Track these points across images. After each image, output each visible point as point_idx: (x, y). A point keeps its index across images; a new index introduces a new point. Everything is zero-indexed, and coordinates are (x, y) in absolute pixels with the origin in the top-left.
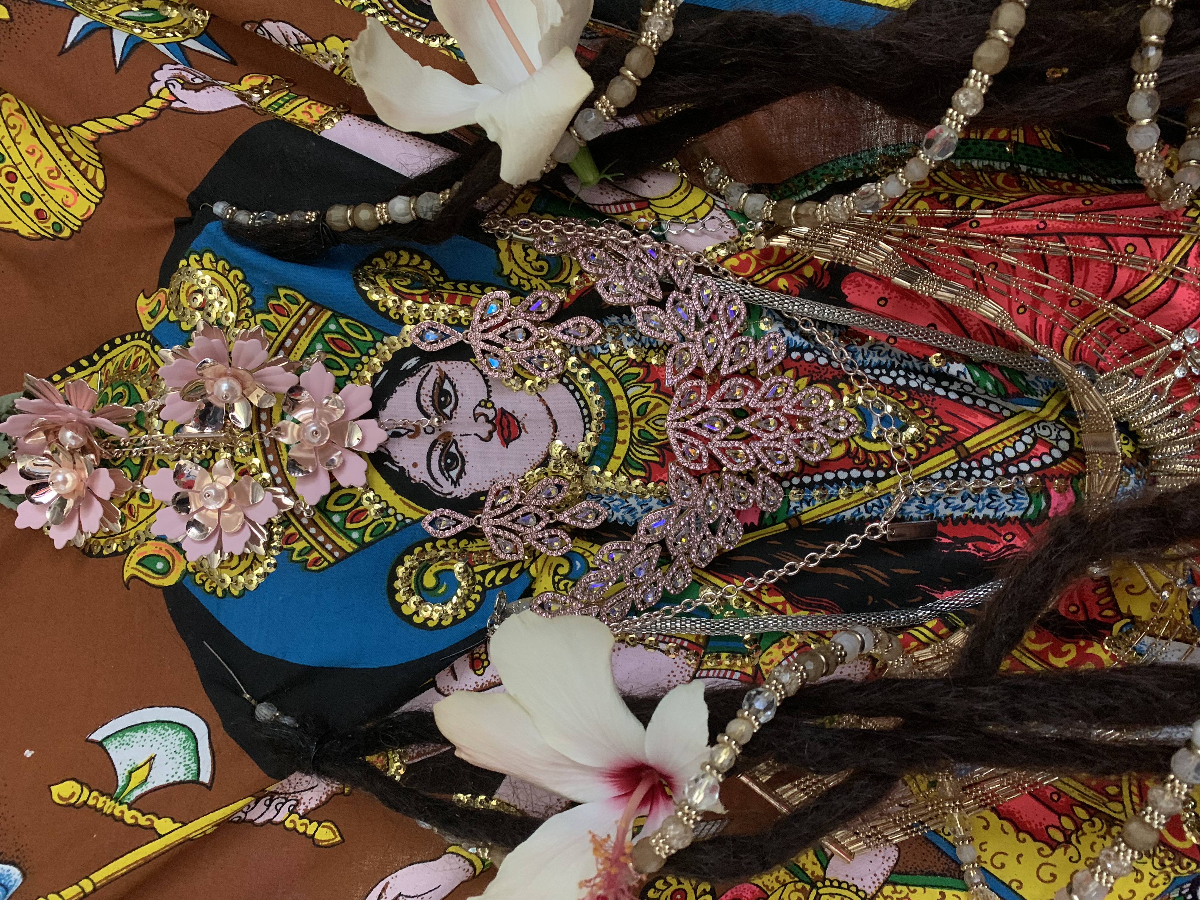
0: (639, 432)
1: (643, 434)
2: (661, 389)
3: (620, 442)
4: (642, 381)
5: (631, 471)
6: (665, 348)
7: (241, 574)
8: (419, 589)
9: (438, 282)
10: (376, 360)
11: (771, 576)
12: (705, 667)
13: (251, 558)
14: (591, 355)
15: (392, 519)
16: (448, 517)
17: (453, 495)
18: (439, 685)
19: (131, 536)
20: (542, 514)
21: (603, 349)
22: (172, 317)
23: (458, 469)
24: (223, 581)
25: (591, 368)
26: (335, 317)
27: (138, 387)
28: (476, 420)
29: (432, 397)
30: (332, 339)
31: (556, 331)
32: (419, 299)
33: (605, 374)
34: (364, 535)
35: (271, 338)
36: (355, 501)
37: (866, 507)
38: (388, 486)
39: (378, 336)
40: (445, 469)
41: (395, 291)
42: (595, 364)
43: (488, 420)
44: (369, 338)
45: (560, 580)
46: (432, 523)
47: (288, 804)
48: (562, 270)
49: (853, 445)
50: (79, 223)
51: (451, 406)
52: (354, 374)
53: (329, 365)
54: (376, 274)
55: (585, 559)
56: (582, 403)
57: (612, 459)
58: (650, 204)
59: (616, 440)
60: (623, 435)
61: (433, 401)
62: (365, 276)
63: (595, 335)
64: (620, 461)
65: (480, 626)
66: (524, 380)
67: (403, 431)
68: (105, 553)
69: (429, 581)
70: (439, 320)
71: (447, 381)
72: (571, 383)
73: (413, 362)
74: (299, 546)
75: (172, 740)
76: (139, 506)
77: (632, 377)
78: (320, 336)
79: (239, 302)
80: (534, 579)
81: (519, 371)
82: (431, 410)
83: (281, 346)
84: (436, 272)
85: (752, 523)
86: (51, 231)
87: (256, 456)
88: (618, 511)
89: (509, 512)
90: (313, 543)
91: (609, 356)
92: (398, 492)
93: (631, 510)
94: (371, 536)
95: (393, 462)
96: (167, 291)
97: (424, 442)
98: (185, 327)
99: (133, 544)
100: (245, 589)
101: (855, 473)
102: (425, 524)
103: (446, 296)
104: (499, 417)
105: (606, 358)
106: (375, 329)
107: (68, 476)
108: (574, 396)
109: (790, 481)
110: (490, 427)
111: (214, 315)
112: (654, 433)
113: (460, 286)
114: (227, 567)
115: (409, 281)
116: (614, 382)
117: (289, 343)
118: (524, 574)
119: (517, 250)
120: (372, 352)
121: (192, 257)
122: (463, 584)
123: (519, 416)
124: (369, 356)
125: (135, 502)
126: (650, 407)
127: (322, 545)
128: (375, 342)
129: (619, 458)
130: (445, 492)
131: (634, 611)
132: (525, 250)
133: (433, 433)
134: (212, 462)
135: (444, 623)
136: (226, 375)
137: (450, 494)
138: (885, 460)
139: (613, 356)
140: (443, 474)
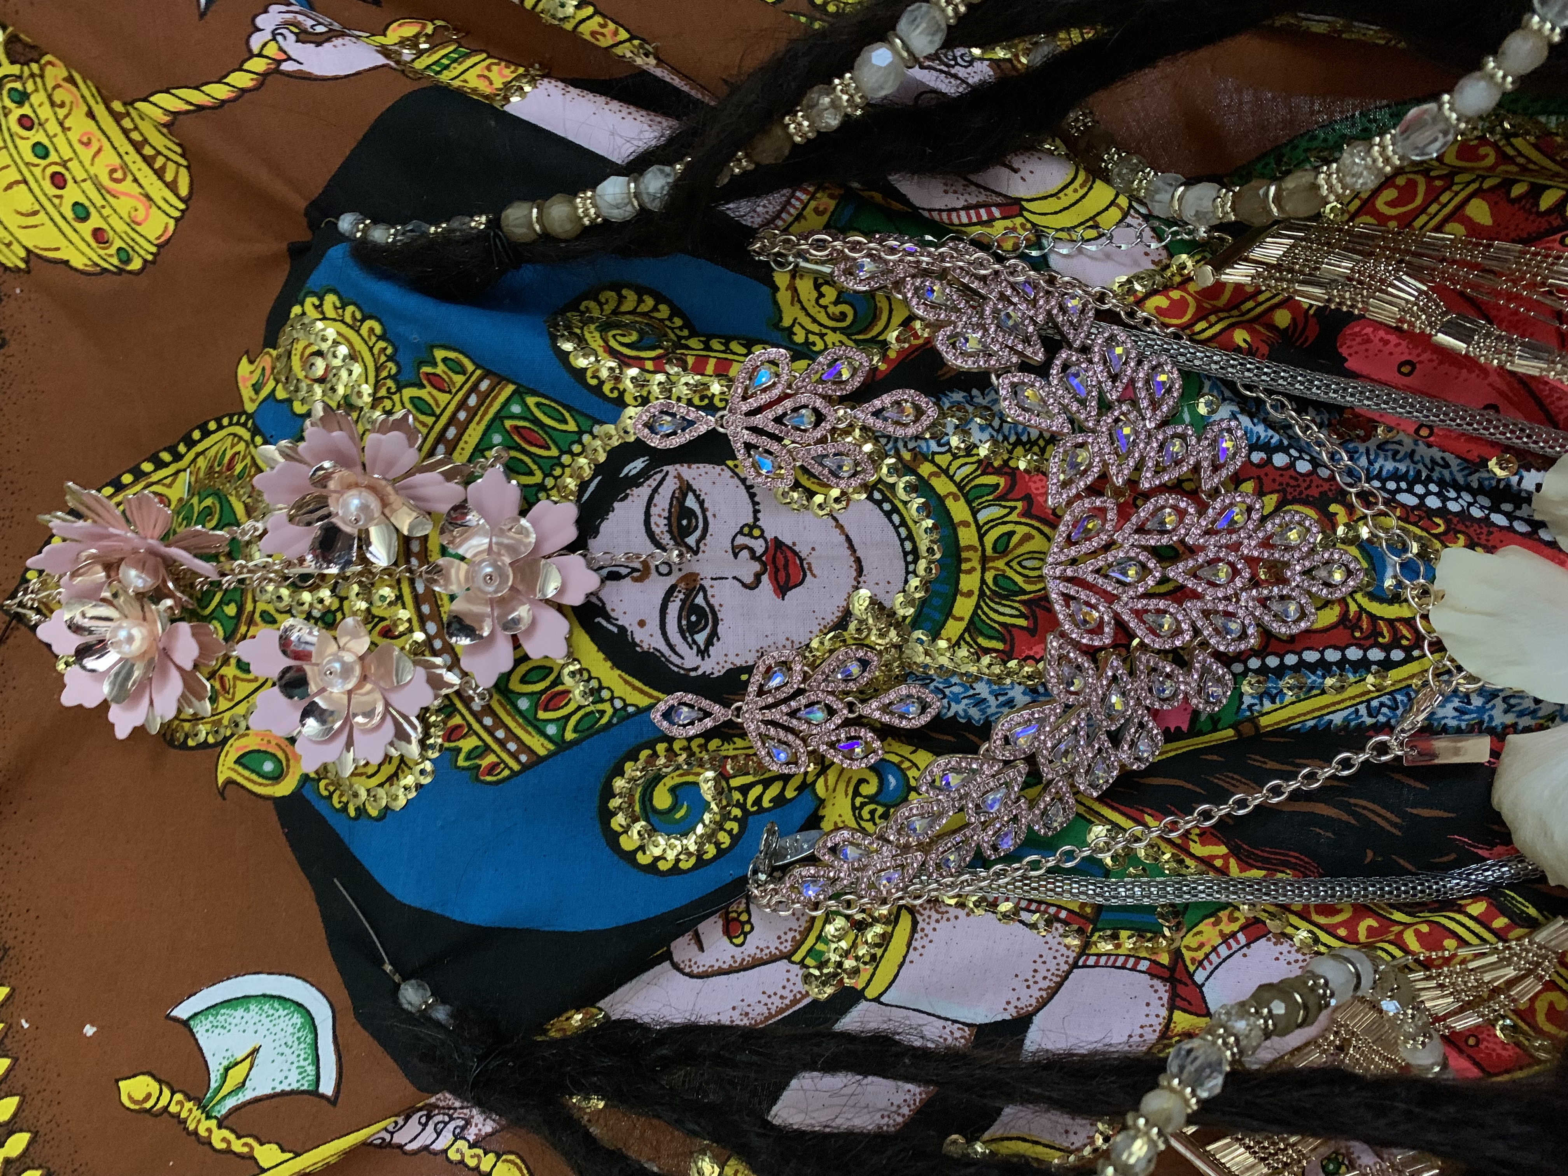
0: (995, 578)
1: (1001, 581)
2: (1034, 511)
3: (963, 594)
4: (1003, 497)
5: (981, 640)
6: (1041, 443)
7: (381, 785)
8: (648, 811)
9: (680, 338)
10: (582, 461)
11: (1207, 815)
12: (1093, 950)
13: (395, 762)
14: (920, 456)
15: (606, 707)
16: (691, 706)
17: (700, 672)
18: (676, 959)
19: (225, 722)
20: (837, 705)
21: (939, 445)
22: (281, 394)
23: (708, 631)
24: (356, 795)
25: (919, 477)
26: (519, 394)
27: (233, 499)
28: (736, 555)
29: (668, 518)
30: (516, 428)
31: (863, 415)
32: (649, 365)
33: (942, 486)
34: (564, 729)
35: (424, 425)
36: (552, 677)
37: (1368, 708)
38: (601, 656)
39: (585, 424)
40: (688, 631)
41: (613, 353)
42: (926, 469)
43: (753, 556)
44: (572, 426)
45: (863, 805)
46: (666, 715)
47: (451, 1126)
48: (875, 318)
49: (1353, 608)
50: (154, 250)
51: (698, 533)
52: (549, 482)
53: (512, 469)
54: (585, 323)
55: (903, 772)
56: (903, 531)
57: (951, 621)
58: (1024, 209)
59: (956, 591)
60: (969, 582)
61: (669, 525)
62: (568, 327)
63: (926, 421)
64: (963, 625)
65: (739, 873)
66: (811, 494)
67: (624, 571)
68: (191, 743)
69: (662, 799)
70: (679, 399)
71: (690, 495)
72: (886, 499)
73: (638, 464)
74: (467, 744)
75: (283, 1025)
76: (235, 678)
77: (987, 490)
78: (498, 422)
79: (378, 370)
80: (821, 802)
81: (804, 481)
82: (666, 539)
83: (441, 437)
84: (678, 322)
85: (1178, 729)
86: (115, 261)
87: (404, 608)
88: (958, 702)
89: (785, 701)
90: (489, 740)
91: (949, 457)
92: (618, 664)
93: (980, 702)
94: (575, 730)
95: (608, 618)
96: (274, 353)
97: (657, 587)
98: (299, 408)
99: (228, 733)
100: (387, 807)
101: (1354, 653)
102: (656, 716)
103: (690, 360)
104: (771, 551)
105: (943, 460)
106: (582, 413)
107: (136, 632)
108: (891, 521)
109: (1245, 663)
110: (757, 567)
111: (341, 390)
112: (1019, 580)
113: (715, 344)
114: (361, 775)
115: (634, 337)
116: (956, 499)
117: (451, 433)
118: (807, 793)
119: (805, 287)
120: (576, 448)
121: (310, 301)
122: (713, 805)
123: (804, 551)
124: (573, 455)
125: (230, 671)
126: (1015, 539)
127: (502, 744)
128: (580, 433)
129: (961, 619)
130: (688, 665)
131: (980, 861)
132: (817, 287)
133: (669, 573)
134: (339, 615)
135: (683, 865)
136: (357, 485)
137: (695, 669)
138: (1405, 632)
139: (955, 457)
140: (685, 638)
